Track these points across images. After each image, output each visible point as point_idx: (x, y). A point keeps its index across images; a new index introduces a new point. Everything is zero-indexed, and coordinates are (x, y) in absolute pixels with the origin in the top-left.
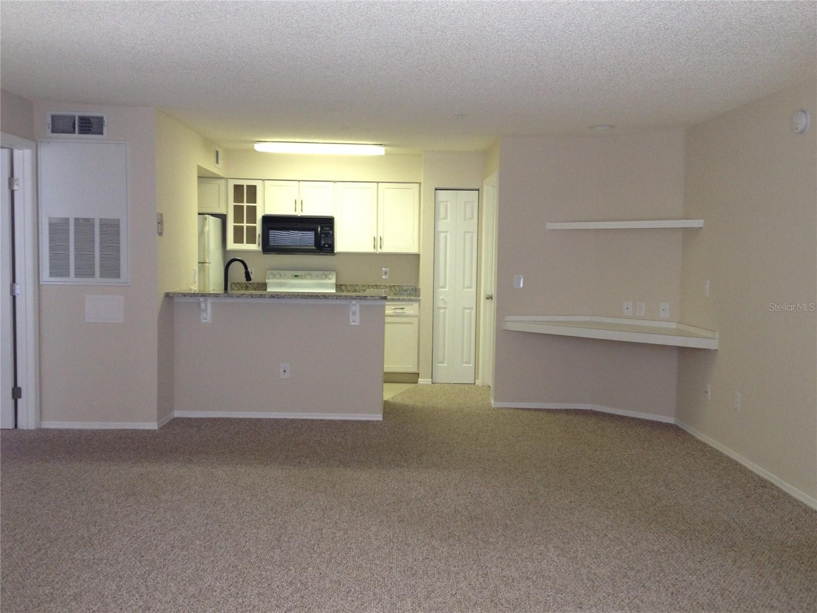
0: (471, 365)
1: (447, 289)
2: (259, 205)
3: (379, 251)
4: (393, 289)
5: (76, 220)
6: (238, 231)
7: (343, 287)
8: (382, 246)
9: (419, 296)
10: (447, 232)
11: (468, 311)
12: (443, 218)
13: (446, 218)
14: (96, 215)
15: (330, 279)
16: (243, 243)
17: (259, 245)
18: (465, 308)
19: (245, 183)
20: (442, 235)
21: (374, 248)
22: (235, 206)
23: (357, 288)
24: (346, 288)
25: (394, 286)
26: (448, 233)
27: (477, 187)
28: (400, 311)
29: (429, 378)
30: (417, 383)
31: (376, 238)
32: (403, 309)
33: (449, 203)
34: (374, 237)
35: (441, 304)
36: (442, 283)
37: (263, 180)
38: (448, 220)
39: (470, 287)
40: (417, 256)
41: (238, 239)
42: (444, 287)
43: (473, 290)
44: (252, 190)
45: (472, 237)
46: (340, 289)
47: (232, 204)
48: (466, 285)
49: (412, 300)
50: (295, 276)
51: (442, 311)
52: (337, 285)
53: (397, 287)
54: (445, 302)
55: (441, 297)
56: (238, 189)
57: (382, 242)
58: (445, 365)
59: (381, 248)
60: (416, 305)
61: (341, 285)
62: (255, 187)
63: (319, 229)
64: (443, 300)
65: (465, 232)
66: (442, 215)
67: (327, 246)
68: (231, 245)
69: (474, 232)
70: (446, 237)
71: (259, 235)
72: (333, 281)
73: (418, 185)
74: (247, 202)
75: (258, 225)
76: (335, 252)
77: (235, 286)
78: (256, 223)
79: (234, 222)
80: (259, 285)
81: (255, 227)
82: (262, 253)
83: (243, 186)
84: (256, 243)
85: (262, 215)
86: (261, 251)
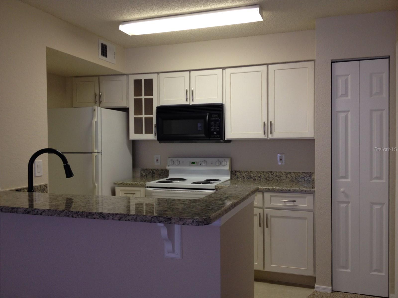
0: (383, 274)
1: (349, 180)
2: (155, 97)
3: (270, 136)
4: (289, 176)
6: (138, 121)
7: (238, 174)
8: (273, 131)
9: (313, 187)
10: (348, 111)
11: (378, 207)
12: (342, 96)
13: (346, 94)
15: (224, 166)
16: (142, 133)
17: (155, 135)
18: (373, 204)
19: (143, 77)
20: (341, 116)
21: (264, 134)
22: (135, 99)
23: (252, 175)
25: (290, 173)
26: (349, 113)
27: (387, 54)
28: (291, 204)
29: (328, 285)
30: (313, 287)
31: (266, 123)
32: (295, 201)
33: (349, 77)
34: (264, 122)
35: (341, 198)
36: (342, 172)
37: (158, 73)
38: (349, 97)
39: (380, 178)
40: (311, 141)
41: (138, 130)
42: (345, 177)
43: (385, 180)
44: (149, 83)
45: (381, 116)
46: (235, 175)
47: (132, 97)
48: (375, 175)
49: (306, 192)
50: (192, 163)
51: (344, 205)
52: (231, 172)
53: (293, 174)
54: (347, 196)
55: (342, 190)
56: (137, 83)
57: (273, 126)
58: (349, 271)
59: (271, 133)
60: (310, 197)
61: (236, 172)
62: (151, 80)
63: (207, 117)
64: (343, 192)
65: (372, 111)
66: (341, 91)
67: (215, 133)
68: (134, 136)
69: (383, 110)
70: (346, 117)
71: (155, 125)
72: (227, 168)
73: (313, 62)
74: (145, 95)
75: (154, 116)
76: (225, 139)
77: (144, 172)
78: (152, 114)
79: (135, 114)
80: (163, 172)
81: (152, 118)
82: (158, 142)
83: (141, 80)
84: (152, 133)
85: (157, 106)
86: (156, 140)
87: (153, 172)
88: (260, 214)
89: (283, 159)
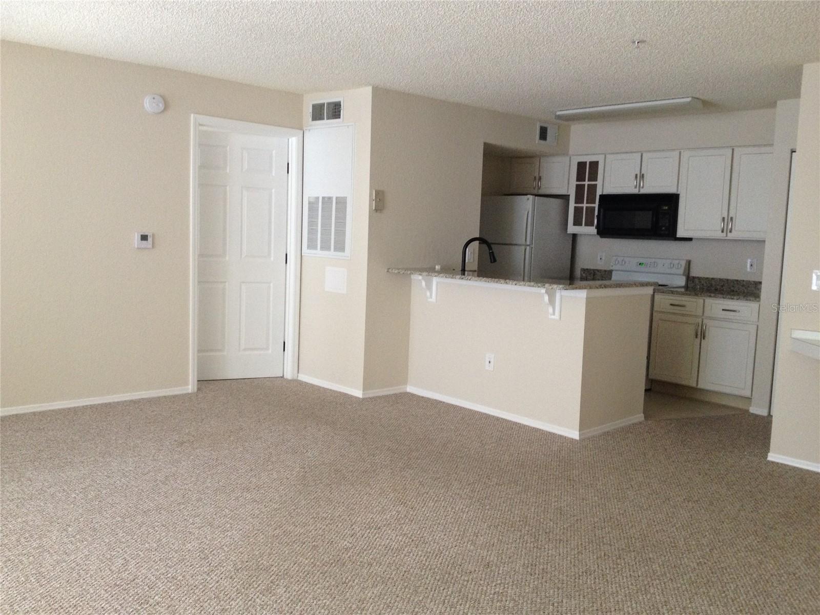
2: (599, 183)
3: (729, 235)
5: (323, 198)
6: (578, 211)
7: (696, 281)
8: (732, 229)
14: (334, 193)
16: (581, 225)
17: (596, 228)
19: (588, 159)
21: (722, 232)
22: (577, 185)
24: (700, 282)
29: (763, 408)
30: (747, 410)
31: (725, 218)
32: (737, 311)
34: (723, 217)
37: (605, 154)
41: (577, 222)
44: (594, 165)
46: (693, 282)
47: (574, 182)
49: (750, 301)
50: (640, 264)
52: (689, 278)
56: (581, 166)
57: (734, 223)
59: (730, 231)
60: (754, 308)
61: (694, 278)
62: (597, 163)
68: (572, 229)
71: (596, 216)
74: (589, 181)
75: (596, 205)
76: (677, 236)
77: (584, 273)
78: (595, 203)
79: (576, 203)
80: (607, 273)
81: (594, 207)
82: (599, 236)
83: (586, 162)
84: (593, 225)
85: (601, 194)
86: (596, 234)
87: (594, 273)
88: (698, 323)
89: (755, 266)
